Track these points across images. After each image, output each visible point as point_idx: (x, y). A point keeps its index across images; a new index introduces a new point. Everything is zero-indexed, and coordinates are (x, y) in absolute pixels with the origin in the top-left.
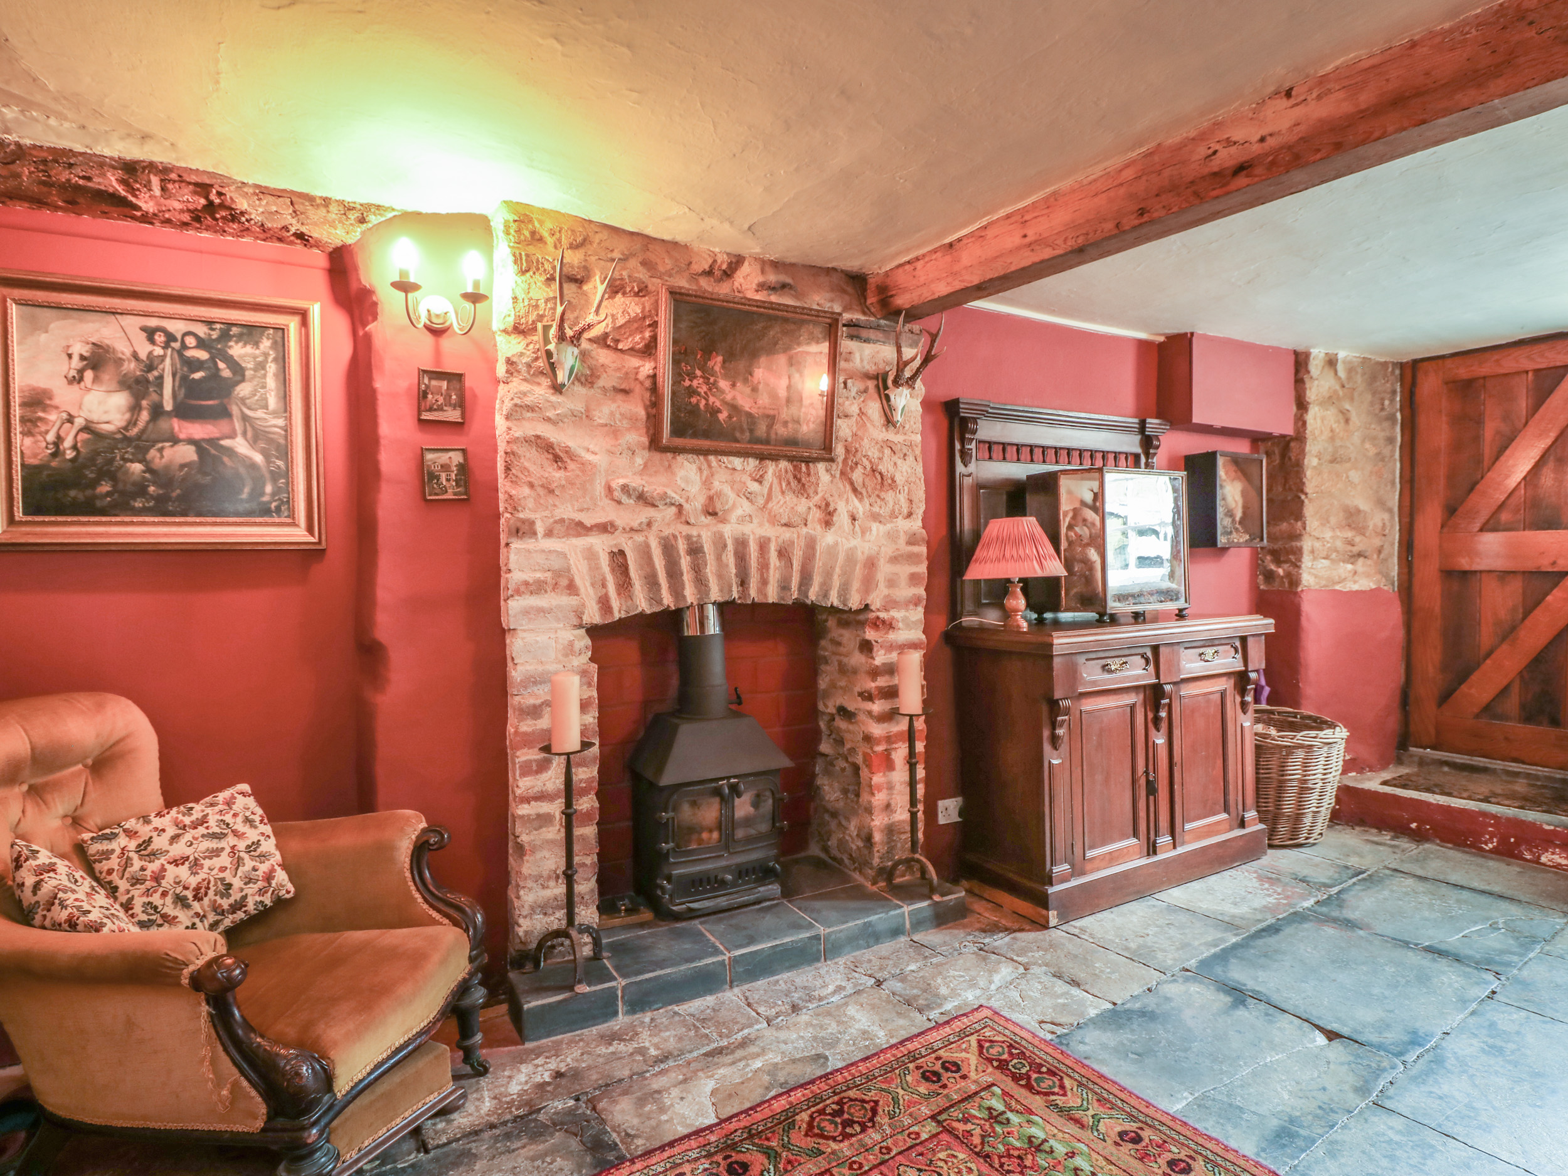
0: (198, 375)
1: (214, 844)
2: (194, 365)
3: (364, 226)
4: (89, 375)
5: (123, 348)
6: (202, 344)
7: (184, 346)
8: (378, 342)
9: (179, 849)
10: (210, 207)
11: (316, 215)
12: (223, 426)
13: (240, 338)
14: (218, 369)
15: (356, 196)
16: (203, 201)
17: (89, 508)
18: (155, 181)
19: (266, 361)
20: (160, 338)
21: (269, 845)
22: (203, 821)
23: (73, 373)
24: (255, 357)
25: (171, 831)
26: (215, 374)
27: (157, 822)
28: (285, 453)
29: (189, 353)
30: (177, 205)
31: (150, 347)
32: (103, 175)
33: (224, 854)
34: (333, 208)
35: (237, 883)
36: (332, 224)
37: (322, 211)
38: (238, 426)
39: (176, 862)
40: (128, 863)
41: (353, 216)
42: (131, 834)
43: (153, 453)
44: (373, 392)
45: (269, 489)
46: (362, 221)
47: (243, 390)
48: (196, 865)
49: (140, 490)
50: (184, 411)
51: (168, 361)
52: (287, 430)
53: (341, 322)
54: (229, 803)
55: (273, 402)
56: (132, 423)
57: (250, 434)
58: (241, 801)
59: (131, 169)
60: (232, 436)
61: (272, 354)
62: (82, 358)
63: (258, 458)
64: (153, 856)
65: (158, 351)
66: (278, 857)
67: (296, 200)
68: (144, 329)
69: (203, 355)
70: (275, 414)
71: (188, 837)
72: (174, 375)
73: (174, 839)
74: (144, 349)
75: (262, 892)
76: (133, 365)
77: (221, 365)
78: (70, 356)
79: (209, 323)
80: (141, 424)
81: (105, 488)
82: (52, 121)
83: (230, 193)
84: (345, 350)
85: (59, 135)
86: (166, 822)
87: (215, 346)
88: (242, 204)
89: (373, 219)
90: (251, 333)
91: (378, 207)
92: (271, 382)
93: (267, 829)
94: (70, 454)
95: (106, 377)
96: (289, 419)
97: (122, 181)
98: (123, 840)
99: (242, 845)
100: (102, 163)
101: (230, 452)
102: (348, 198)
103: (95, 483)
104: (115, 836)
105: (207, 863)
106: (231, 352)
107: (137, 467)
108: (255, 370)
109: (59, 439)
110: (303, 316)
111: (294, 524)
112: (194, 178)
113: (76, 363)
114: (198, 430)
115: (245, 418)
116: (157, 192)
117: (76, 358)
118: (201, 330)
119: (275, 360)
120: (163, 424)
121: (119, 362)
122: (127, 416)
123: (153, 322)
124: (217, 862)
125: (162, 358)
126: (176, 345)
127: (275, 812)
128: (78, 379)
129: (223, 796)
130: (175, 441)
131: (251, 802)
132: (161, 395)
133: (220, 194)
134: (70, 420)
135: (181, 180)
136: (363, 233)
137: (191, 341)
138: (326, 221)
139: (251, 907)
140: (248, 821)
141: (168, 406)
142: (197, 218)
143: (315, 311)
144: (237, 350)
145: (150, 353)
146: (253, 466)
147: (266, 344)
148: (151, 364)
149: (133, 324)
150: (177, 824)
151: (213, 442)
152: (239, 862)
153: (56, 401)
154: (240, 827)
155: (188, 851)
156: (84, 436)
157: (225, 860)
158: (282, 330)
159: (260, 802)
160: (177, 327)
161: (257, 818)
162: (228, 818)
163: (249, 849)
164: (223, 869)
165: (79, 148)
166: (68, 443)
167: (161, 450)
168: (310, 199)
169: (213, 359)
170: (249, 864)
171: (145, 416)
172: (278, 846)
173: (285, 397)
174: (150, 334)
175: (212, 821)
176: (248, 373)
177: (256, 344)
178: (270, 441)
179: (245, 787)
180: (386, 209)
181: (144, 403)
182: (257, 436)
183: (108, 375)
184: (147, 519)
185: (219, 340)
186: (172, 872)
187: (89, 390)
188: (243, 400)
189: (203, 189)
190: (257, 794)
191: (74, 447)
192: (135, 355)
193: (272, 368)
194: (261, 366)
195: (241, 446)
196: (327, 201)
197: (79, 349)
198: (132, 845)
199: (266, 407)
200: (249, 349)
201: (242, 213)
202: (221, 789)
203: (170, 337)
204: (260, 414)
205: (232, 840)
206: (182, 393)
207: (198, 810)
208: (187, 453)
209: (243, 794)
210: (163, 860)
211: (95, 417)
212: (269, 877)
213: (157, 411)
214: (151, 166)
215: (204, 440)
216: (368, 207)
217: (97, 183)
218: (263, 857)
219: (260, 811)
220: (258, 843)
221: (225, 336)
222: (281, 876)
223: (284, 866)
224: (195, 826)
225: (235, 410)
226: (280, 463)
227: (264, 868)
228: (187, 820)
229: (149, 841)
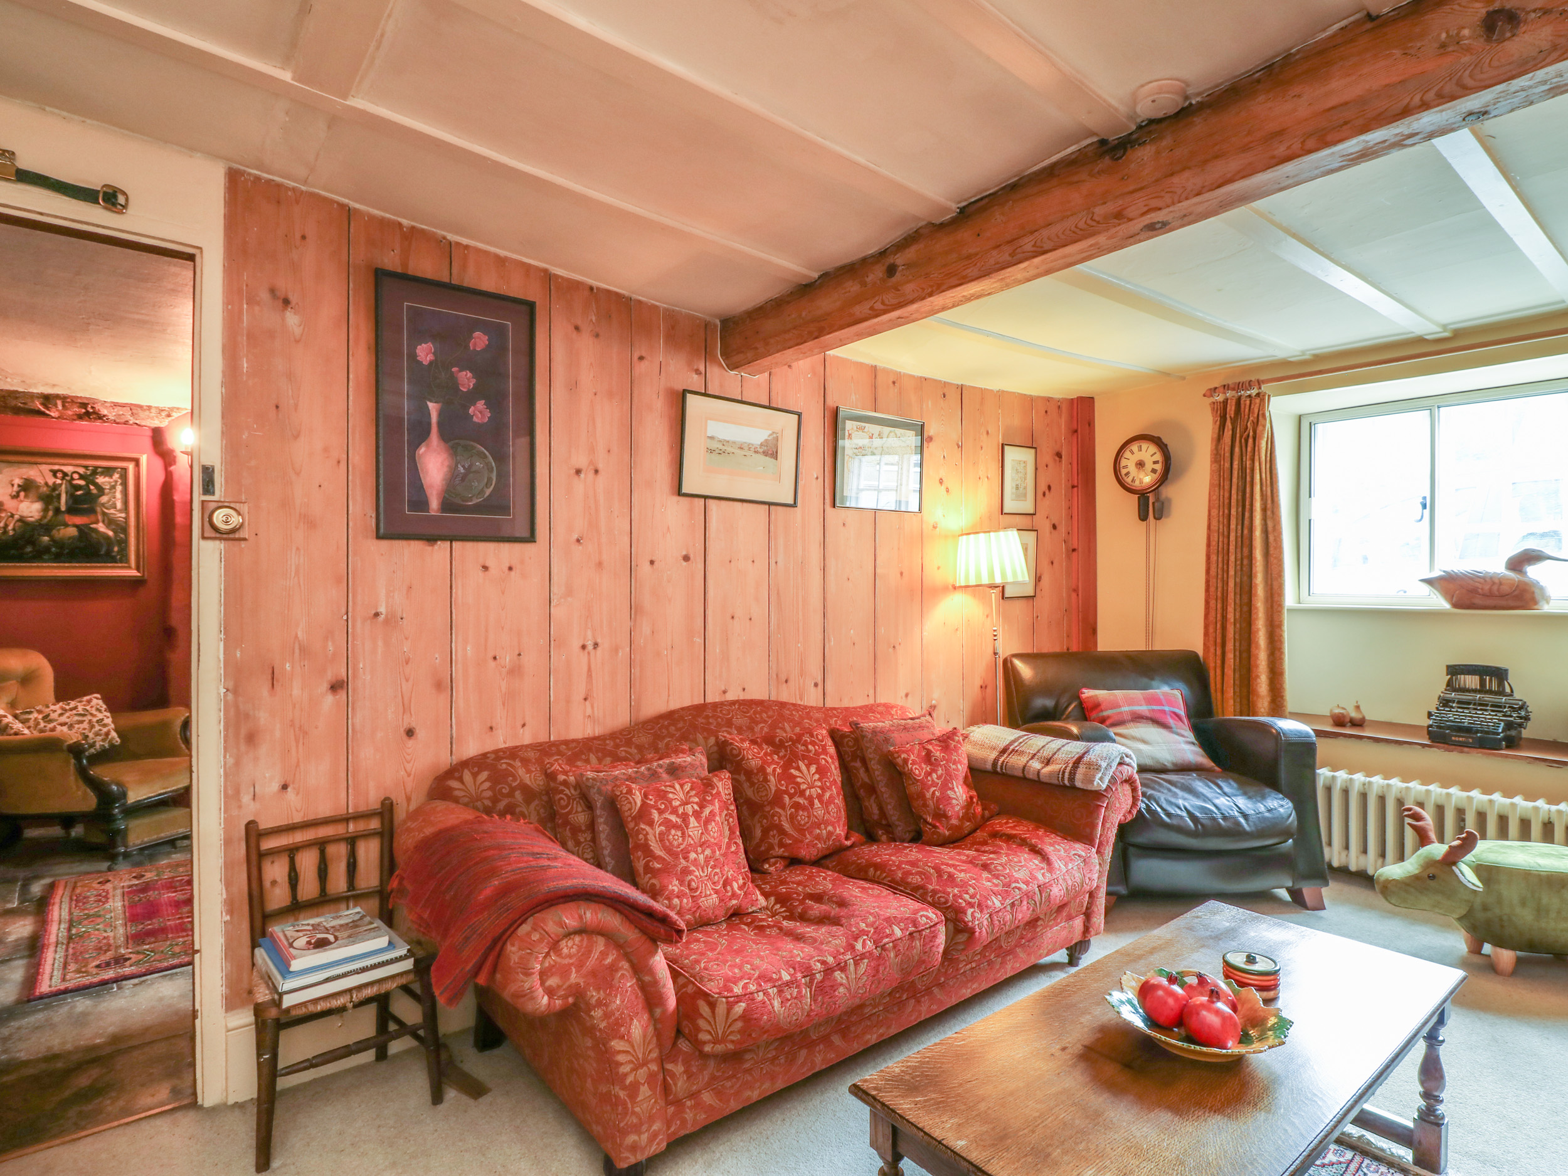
0: (79, 493)
1: (80, 718)
2: (78, 487)
3: (170, 419)
4: (22, 494)
5: (40, 480)
6: (81, 477)
7: (72, 479)
8: (176, 477)
9: (63, 719)
10: (88, 414)
11: (142, 414)
12: (92, 518)
13: (102, 474)
14: (90, 490)
15: (165, 404)
16: (84, 411)
17: (21, 558)
18: (59, 403)
19: (116, 485)
20: (59, 475)
21: (109, 721)
22: (76, 708)
23: (14, 493)
24: (110, 483)
25: (59, 711)
26: (88, 493)
27: (52, 707)
28: (124, 529)
29: (75, 482)
30: (70, 413)
31: (54, 480)
32: (33, 402)
33: (85, 723)
34: (153, 410)
35: (91, 735)
36: (152, 418)
37: (147, 413)
38: (100, 518)
39: (62, 725)
40: (38, 724)
41: (164, 414)
42: (39, 712)
43: (54, 532)
44: (173, 501)
45: (116, 549)
46: (169, 416)
47: (104, 499)
48: (71, 727)
49: (47, 550)
50: (71, 510)
51: (64, 486)
52: (127, 519)
53: (158, 463)
54: (89, 701)
55: (119, 505)
56: (44, 517)
57: (106, 521)
58: (95, 701)
59: (47, 399)
60: (97, 522)
61: (120, 481)
62: (19, 486)
63: (111, 533)
64: (51, 721)
65: (59, 481)
66: (113, 726)
67: (133, 408)
68: (51, 471)
69: (82, 483)
70: (120, 511)
71: (67, 714)
72: (67, 493)
73: (61, 715)
74: (51, 481)
75: (103, 740)
76: (45, 489)
77: (92, 487)
78: (13, 485)
79: (86, 467)
80: (49, 518)
81: (29, 549)
82: (9, 380)
83: (97, 407)
84: (161, 477)
85: (12, 385)
86: (57, 707)
87: (89, 478)
88: (104, 412)
89: (175, 415)
90: (108, 471)
91: (178, 409)
92: (118, 495)
93: (108, 714)
94: (11, 533)
95: (31, 495)
96: (127, 513)
97: (43, 404)
98: (35, 715)
99: (95, 720)
100: (32, 396)
101: (96, 531)
102: (161, 405)
103: (24, 546)
104: (31, 712)
105: (77, 726)
106: (97, 481)
107: (46, 539)
108: (110, 489)
109: (6, 526)
110: (137, 462)
111: (129, 567)
112: (79, 401)
113: (16, 488)
114: (79, 520)
115: (104, 514)
116: (60, 407)
117: (16, 486)
118: (81, 471)
119: (121, 484)
120: (60, 518)
121: (38, 487)
122: (42, 514)
123: (56, 467)
124: (82, 726)
125: (61, 485)
126: (68, 478)
127: (114, 707)
128: (16, 497)
129: (85, 698)
130: (66, 525)
131: (100, 702)
132: (59, 503)
133: (92, 407)
134: (12, 516)
135: (73, 401)
136: (169, 422)
137: (76, 476)
138: (149, 417)
139: (98, 746)
140: (98, 710)
141: (63, 508)
142: (80, 417)
143: (144, 459)
144: (101, 480)
145: (54, 483)
146: (107, 538)
147: (116, 476)
148: (55, 487)
149: (45, 468)
150: (62, 708)
151: (87, 526)
152: (92, 727)
153: (6, 507)
154: (94, 712)
155: (67, 720)
156: (19, 524)
157: (85, 725)
158: (125, 470)
159: (105, 702)
160: (68, 469)
161: (103, 709)
162: (88, 708)
163: (98, 721)
164: (84, 729)
165: (21, 390)
166: (10, 527)
167: (59, 530)
168: (141, 407)
169: (87, 485)
170: (97, 728)
171: (51, 513)
172: (113, 722)
173: (126, 503)
174: (54, 473)
175: (80, 708)
176: (107, 491)
177: (111, 476)
178: (118, 525)
179: (98, 696)
180: (183, 409)
181: (51, 507)
182: (110, 522)
183: (32, 495)
184: (50, 564)
185: (90, 475)
186: (59, 728)
187: (22, 501)
188: (103, 505)
189: (84, 405)
190: (106, 700)
191: (14, 529)
192: (46, 484)
193: (119, 488)
194: (113, 487)
195: (101, 527)
196: (149, 408)
197: (17, 481)
198: (40, 716)
199: (115, 508)
200: (107, 479)
201: (104, 416)
202: (85, 695)
203: (65, 474)
204: (112, 511)
205: (89, 717)
206: (71, 502)
207: (73, 704)
208: (72, 532)
209: (97, 698)
210: (55, 724)
211: (25, 514)
212: (107, 734)
213: (57, 511)
214: (57, 396)
215: (82, 525)
216: (172, 409)
217: (31, 406)
218: (105, 725)
219: (105, 706)
220: (102, 720)
221: (95, 472)
222: (114, 734)
223: (116, 730)
224: (71, 710)
225: (98, 509)
226: (122, 536)
227: (105, 730)
228: (67, 707)
229: (48, 715)
